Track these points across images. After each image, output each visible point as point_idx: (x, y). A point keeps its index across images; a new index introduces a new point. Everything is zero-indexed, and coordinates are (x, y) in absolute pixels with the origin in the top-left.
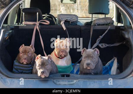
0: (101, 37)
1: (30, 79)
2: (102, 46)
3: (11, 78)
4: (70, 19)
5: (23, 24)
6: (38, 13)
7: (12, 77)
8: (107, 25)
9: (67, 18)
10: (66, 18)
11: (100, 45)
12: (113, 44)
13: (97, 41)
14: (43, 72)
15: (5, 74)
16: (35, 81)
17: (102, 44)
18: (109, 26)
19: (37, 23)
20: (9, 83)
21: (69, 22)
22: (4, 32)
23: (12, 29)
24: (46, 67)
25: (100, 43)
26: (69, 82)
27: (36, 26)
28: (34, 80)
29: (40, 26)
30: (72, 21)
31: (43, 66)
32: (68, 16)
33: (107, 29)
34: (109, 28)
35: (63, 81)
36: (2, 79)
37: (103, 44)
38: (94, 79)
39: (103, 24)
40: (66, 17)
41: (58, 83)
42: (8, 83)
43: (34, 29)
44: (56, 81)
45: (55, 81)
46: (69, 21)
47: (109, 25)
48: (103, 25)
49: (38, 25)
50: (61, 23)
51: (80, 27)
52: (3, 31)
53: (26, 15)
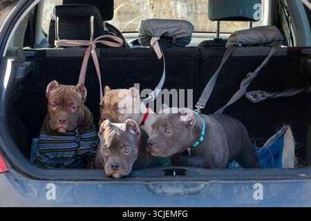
0: (252, 75)
1: (86, 182)
2: (255, 96)
3: (39, 179)
4: (175, 32)
5: (55, 44)
6: (92, 18)
7: (40, 177)
8: (265, 44)
9: (168, 28)
10: (164, 29)
11: (250, 96)
12: (280, 92)
13: (242, 85)
14: (117, 166)
15: (23, 169)
16: (100, 186)
17: (254, 92)
18: (273, 49)
19: (92, 43)
20: (36, 192)
21: (172, 38)
22: (14, 65)
23: (29, 58)
24: (123, 150)
25: (248, 90)
26: (186, 187)
27: (89, 49)
28: (97, 185)
29: (99, 49)
30: (178, 37)
31: (116, 149)
32: (169, 25)
33: (267, 56)
34: (272, 52)
35: (172, 185)
36: (16, 183)
37: (258, 93)
38: (249, 180)
39: (256, 42)
40: (165, 25)
41: (159, 191)
42: (34, 194)
43: (83, 58)
44: (154, 185)
45: (151, 184)
46: (172, 35)
47: (271, 44)
48: (256, 45)
49: (94, 46)
50: (152, 43)
51: (200, 52)
52: (13, 62)
53: (62, 24)
